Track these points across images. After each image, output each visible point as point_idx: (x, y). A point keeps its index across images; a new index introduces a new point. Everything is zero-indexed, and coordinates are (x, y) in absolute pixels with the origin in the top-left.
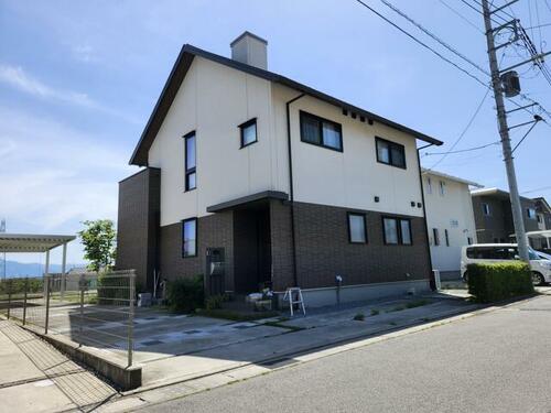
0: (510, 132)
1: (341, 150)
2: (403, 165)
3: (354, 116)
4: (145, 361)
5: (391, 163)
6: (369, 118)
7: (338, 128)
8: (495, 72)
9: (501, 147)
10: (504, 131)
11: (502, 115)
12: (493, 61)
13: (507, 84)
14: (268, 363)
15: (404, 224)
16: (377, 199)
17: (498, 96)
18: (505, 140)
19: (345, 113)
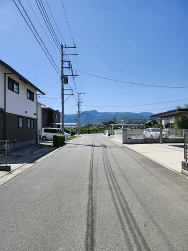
0: (64, 96)
1: (18, 93)
2: (33, 100)
3: (22, 81)
4: (13, 166)
5: (30, 99)
6: (26, 82)
7: (18, 84)
8: (62, 75)
9: (61, 99)
10: (63, 95)
11: (63, 90)
12: (62, 71)
13: (65, 80)
14: (32, 163)
15: (32, 121)
16: (26, 112)
17: (62, 83)
18: (63, 98)
19: (20, 79)
